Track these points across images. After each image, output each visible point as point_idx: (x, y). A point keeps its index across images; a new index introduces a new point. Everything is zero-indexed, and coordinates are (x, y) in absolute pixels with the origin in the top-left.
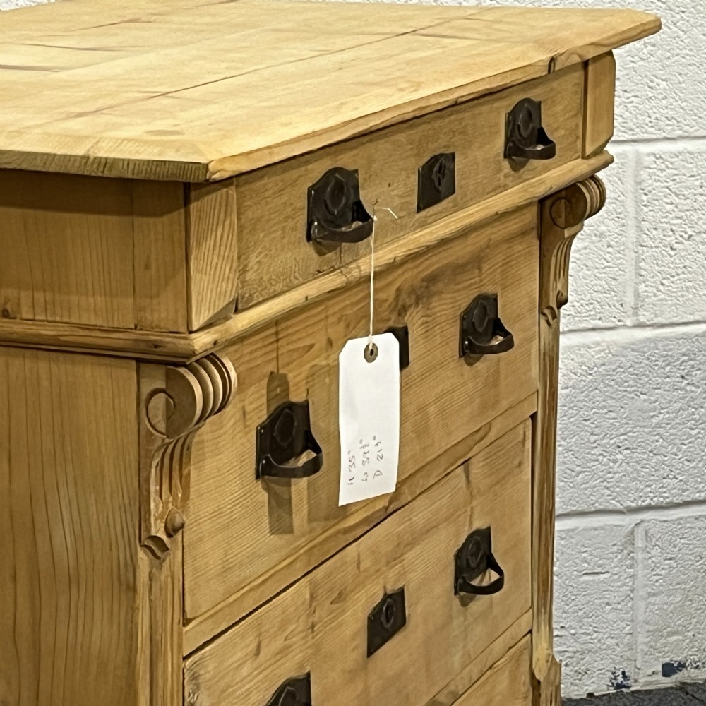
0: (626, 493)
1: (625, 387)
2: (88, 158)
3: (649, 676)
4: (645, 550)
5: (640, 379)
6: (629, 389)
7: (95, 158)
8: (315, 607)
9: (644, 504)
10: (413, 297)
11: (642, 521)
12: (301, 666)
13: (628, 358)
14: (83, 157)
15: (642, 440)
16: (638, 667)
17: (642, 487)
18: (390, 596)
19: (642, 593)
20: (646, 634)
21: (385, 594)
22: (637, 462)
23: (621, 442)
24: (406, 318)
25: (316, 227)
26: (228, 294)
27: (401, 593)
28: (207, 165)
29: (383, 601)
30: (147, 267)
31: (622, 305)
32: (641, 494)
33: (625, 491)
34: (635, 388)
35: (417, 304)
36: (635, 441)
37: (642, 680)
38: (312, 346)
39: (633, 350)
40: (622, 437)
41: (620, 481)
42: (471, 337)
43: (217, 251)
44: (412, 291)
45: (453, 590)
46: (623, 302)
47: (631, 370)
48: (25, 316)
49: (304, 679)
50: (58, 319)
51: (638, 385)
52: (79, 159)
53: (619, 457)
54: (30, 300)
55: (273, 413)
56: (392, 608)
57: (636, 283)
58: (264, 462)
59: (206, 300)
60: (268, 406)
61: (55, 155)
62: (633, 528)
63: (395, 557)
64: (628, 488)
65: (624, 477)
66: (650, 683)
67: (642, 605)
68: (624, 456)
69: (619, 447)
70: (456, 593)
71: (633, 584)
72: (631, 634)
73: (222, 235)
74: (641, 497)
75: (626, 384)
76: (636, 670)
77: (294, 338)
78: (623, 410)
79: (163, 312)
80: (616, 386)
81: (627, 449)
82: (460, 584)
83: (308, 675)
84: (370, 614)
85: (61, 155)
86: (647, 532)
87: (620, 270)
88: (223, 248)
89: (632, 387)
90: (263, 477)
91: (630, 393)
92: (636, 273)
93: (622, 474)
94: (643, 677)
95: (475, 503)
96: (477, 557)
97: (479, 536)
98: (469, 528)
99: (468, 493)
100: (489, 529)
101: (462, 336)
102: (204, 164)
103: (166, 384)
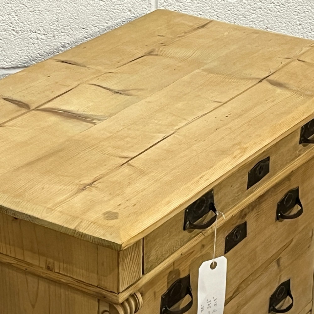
2: (75, 231)
7: (78, 232)
14: (73, 230)
24: (246, 218)
25: (188, 224)
26: (136, 277)
28: (121, 245)
30: (103, 264)
35: (253, 209)
38: (193, 252)
42: (281, 212)
43: (131, 262)
45: (268, 312)
48: (56, 271)
50: (69, 275)
52: (72, 230)
54: (58, 265)
55: (170, 288)
58: (164, 309)
59: (126, 280)
60: (168, 285)
61: (63, 227)
73: (134, 256)
79: (109, 283)
82: (271, 309)
85: (65, 227)
88: (134, 260)
95: (282, 273)
96: (281, 294)
97: (283, 285)
98: (279, 283)
99: (279, 270)
100: (289, 280)
101: (278, 212)
102: (120, 245)
103: (109, 309)
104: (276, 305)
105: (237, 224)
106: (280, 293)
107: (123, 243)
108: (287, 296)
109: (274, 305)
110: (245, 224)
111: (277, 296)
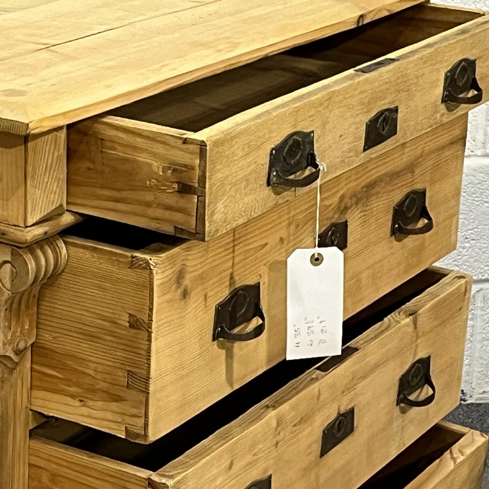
0: (470, 270)
1: (473, 197)
3: (480, 394)
4: (482, 309)
5: (485, 193)
6: (476, 199)
8: (280, 430)
9: (483, 278)
10: (354, 199)
11: (481, 289)
12: (265, 471)
13: (477, 178)
15: (484, 234)
16: (473, 387)
17: (482, 266)
18: (343, 415)
19: (479, 338)
20: (480, 366)
21: (339, 413)
22: (480, 249)
23: (469, 235)
24: (347, 215)
27: (351, 412)
28: (28, 124)
29: (337, 419)
31: (474, 141)
32: (481, 271)
33: (470, 268)
34: (480, 199)
35: (357, 203)
36: (479, 235)
37: (475, 397)
38: (266, 244)
39: (480, 172)
40: (469, 232)
41: (467, 262)
42: (400, 222)
44: (354, 195)
46: (475, 139)
47: (479, 186)
49: (266, 480)
51: (483, 196)
53: (467, 245)
56: (344, 422)
57: (485, 126)
58: (219, 329)
62: (475, 293)
63: (349, 387)
64: (472, 266)
65: (469, 259)
66: (481, 399)
67: (478, 346)
68: (471, 244)
69: (467, 238)
70: (397, 404)
71: (473, 331)
72: (469, 365)
74: (482, 273)
75: (474, 196)
76: (472, 390)
77: (251, 241)
78: (471, 213)
80: (467, 197)
81: (473, 240)
82: (401, 399)
83: (270, 477)
84: (325, 429)
86: (484, 297)
87: (474, 116)
89: (479, 197)
90: (217, 339)
91: (477, 201)
92: (486, 118)
93: (468, 257)
94: (476, 394)
95: (419, 341)
96: (417, 378)
97: (420, 364)
98: (413, 358)
99: (415, 335)
100: (429, 358)
101: (394, 222)
102: (26, 124)
103: (11, 259)
104: (410, 394)
105: (333, 221)
106: (415, 376)
107: (31, 122)
108: (424, 385)
109: (405, 392)
110: (345, 224)
111: (410, 378)
